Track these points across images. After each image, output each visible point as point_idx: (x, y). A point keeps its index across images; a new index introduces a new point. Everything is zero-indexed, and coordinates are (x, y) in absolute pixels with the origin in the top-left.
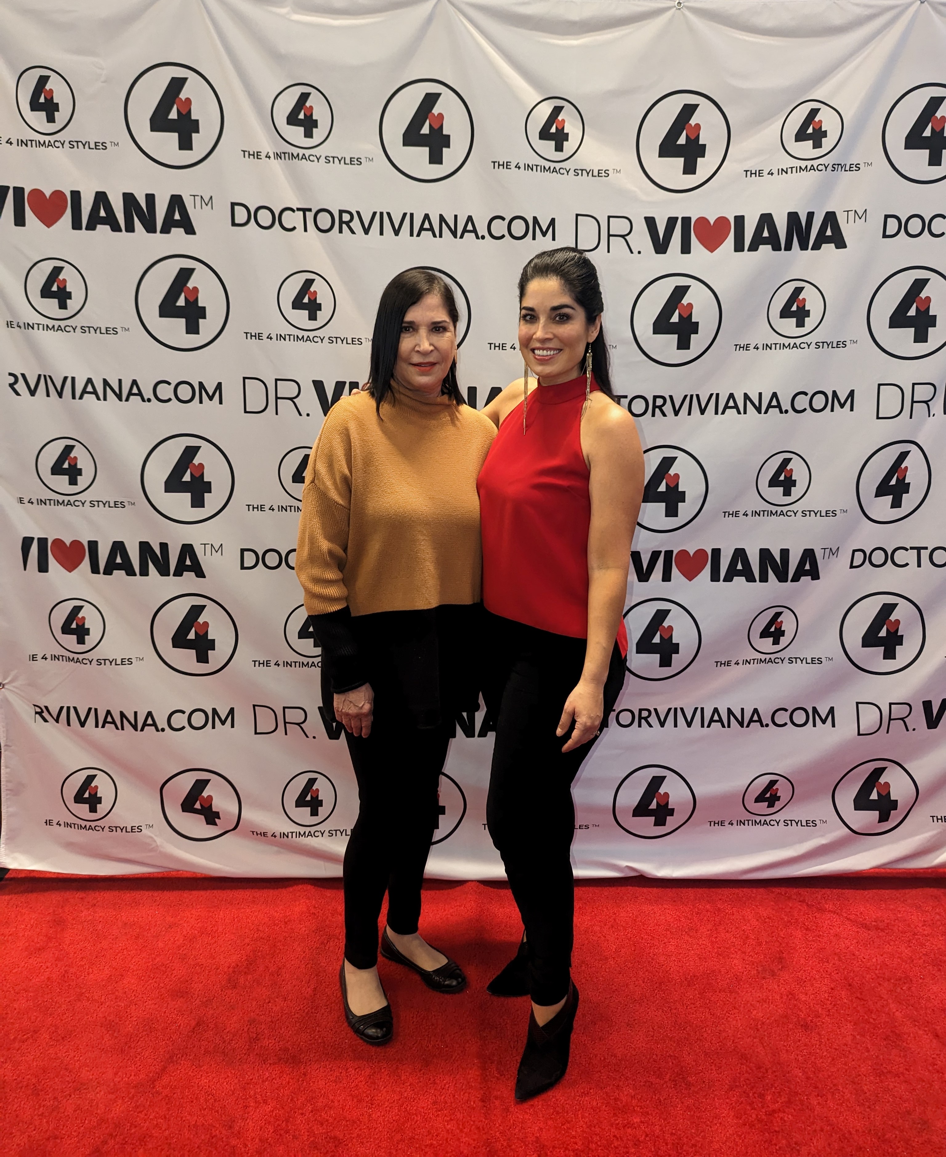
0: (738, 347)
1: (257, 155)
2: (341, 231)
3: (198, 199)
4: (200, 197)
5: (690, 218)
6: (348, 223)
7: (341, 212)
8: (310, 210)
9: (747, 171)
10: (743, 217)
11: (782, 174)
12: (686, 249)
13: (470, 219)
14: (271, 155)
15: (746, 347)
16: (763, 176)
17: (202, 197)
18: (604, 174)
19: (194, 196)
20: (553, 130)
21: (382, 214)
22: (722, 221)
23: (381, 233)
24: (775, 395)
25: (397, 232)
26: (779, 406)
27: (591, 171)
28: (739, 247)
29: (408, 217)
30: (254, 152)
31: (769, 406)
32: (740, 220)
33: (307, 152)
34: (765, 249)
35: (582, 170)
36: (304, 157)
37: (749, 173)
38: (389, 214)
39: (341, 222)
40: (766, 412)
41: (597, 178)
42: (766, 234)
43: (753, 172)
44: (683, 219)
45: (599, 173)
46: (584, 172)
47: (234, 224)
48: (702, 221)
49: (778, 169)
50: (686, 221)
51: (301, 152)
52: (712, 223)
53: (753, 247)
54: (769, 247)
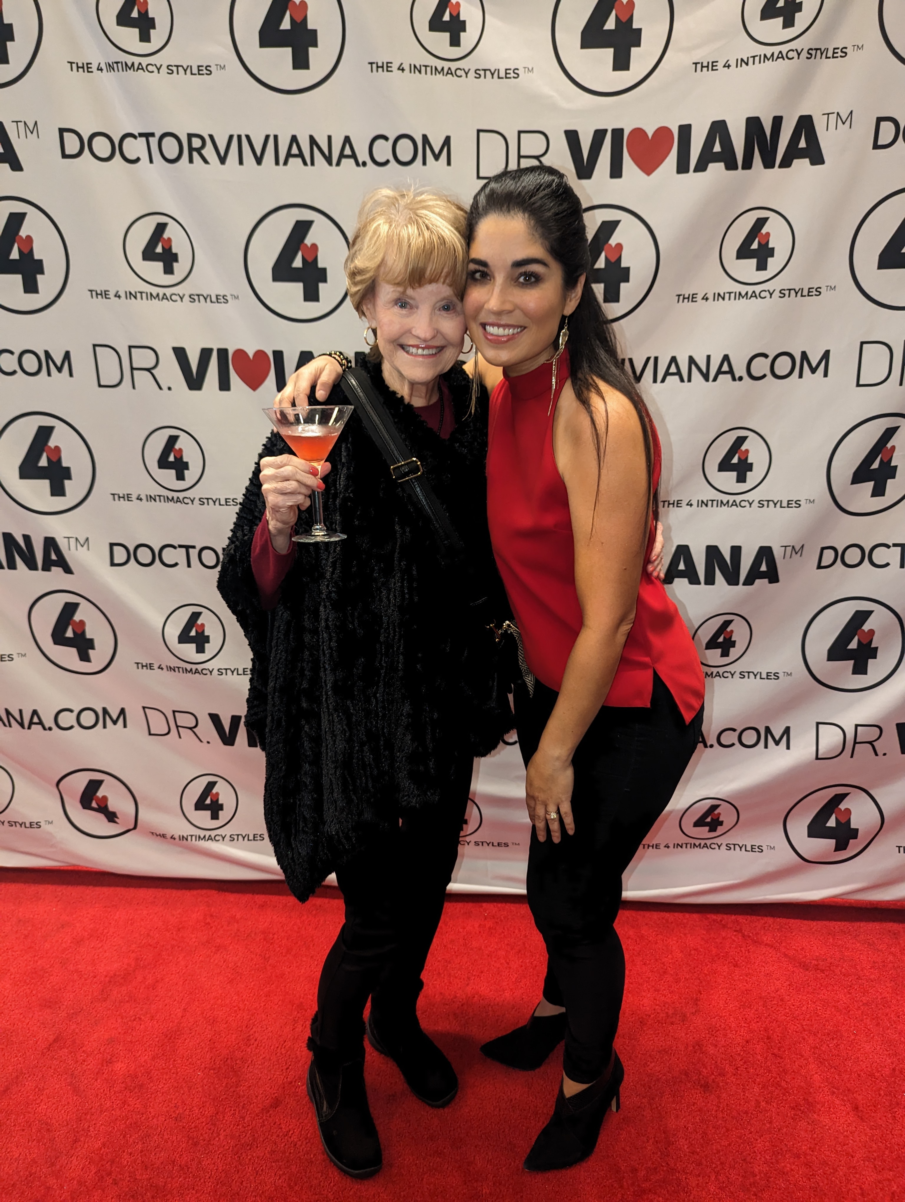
0: (681, 297)
1: (86, 67)
2: (191, 161)
3: (21, 125)
4: (23, 124)
5: (622, 130)
6: (199, 150)
7: (190, 136)
8: (152, 135)
9: (696, 64)
10: (689, 127)
11: (741, 66)
12: (616, 171)
13: (347, 140)
14: (103, 66)
15: (692, 298)
16: (717, 70)
17: (25, 123)
18: (512, 75)
19: (17, 122)
20: (446, 17)
21: (239, 137)
22: (663, 132)
23: (241, 162)
24: (726, 358)
25: (259, 160)
26: (731, 372)
27: (497, 72)
28: (682, 167)
29: (271, 141)
30: (83, 64)
31: (719, 372)
32: (685, 131)
33: (145, 61)
34: (716, 168)
35: (485, 70)
36: (140, 67)
37: (699, 66)
38: (248, 137)
39: (191, 149)
40: (715, 379)
41: (505, 80)
42: (717, 148)
43: (705, 64)
44: (614, 131)
45: (506, 73)
46: (488, 73)
47: (64, 156)
48: (638, 133)
49: (737, 60)
50: (618, 133)
51: (137, 60)
52: (650, 135)
53: (701, 167)
54: (721, 165)
